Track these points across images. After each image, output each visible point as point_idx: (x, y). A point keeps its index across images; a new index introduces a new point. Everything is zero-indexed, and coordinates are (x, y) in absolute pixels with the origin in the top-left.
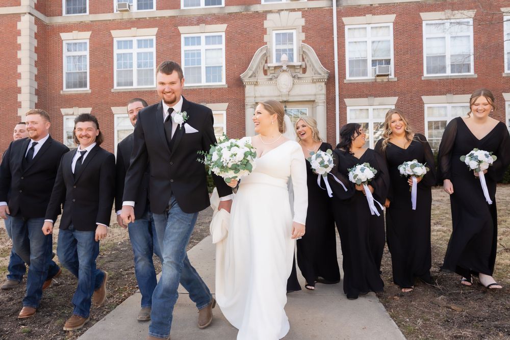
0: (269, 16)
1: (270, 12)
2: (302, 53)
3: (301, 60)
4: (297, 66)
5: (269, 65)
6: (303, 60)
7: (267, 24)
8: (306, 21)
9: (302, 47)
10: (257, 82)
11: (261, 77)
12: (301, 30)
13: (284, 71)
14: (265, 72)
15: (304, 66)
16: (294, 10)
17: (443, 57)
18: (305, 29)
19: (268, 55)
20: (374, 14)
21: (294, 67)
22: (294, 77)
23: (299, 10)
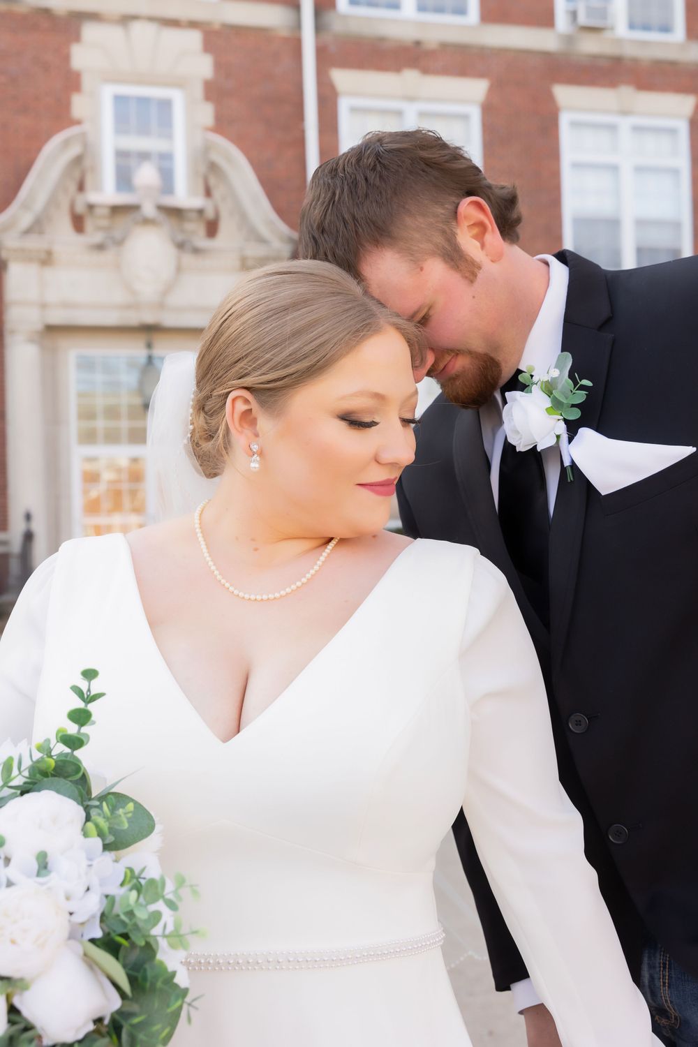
0: (90, 32)
1: (94, 17)
2: (202, 168)
3: (201, 190)
4: (191, 210)
5: (92, 197)
6: (208, 193)
7: (82, 57)
8: (218, 66)
9: (207, 149)
10: (49, 253)
11: (62, 235)
12: (199, 91)
13: (147, 222)
14: (78, 223)
15: (210, 214)
16: (173, 23)
17: (614, 224)
18: (213, 91)
19: (87, 163)
20: (426, 71)
21: (176, 213)
22: (181, 246)
23: (193, 24)
